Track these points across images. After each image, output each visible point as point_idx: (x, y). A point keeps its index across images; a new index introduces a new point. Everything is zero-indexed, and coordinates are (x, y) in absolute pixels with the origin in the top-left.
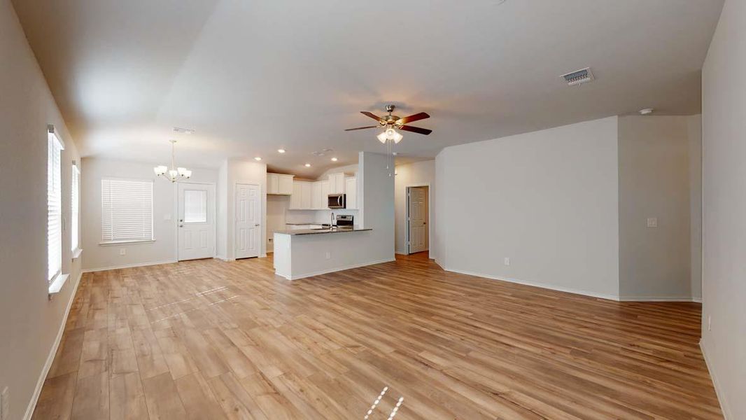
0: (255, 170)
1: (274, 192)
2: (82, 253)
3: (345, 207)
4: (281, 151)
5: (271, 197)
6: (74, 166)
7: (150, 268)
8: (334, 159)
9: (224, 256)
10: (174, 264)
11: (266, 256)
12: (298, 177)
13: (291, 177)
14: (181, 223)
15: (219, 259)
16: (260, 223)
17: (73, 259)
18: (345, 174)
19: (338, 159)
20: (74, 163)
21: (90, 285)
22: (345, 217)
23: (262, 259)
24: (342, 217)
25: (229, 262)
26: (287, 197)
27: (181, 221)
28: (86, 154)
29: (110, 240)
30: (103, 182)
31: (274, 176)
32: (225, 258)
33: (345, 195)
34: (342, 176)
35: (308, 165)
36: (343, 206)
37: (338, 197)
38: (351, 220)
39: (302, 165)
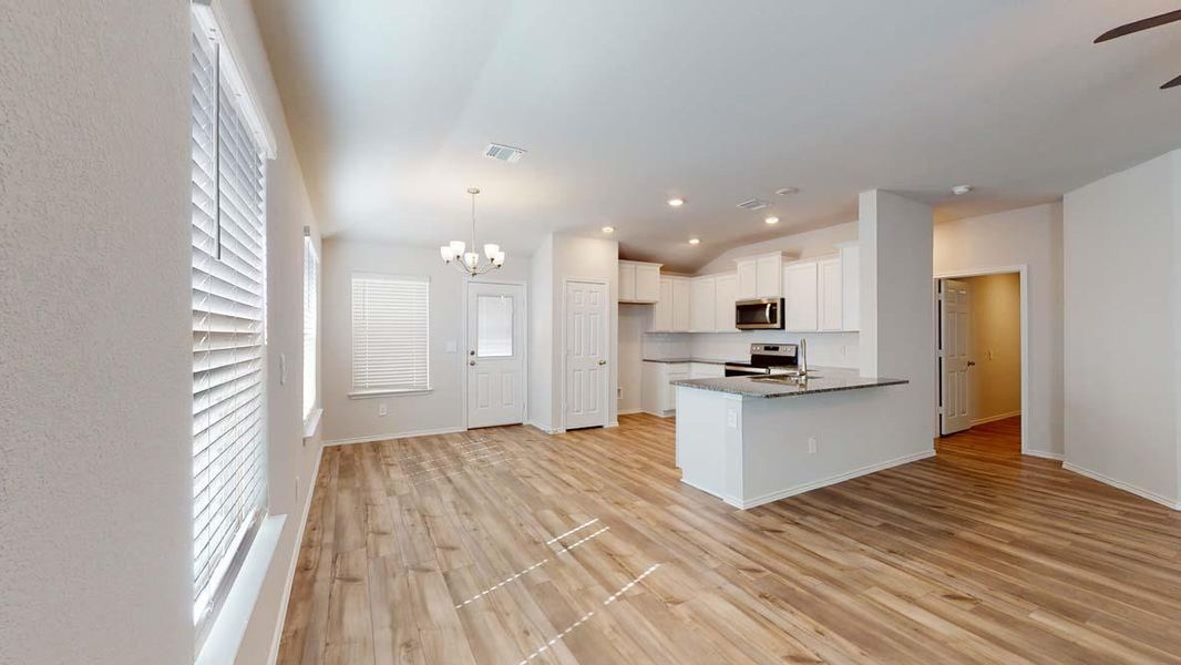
0: (598, 254)
1: (628, 298)
2: (323, 415)
3: (783, 327)
4: (676, 203)
5: (625, 307)
6: (307, 238)
7: (424, 440)
8: (772, 221)
9: (546, 424)
10: (461, 433)
11: (616, 424)
12: (668, 269)
13: (657, 267)
14: (471, 358)
15: (534, 428)
16: (606, 359)
17: (304, 440)
18: (784, 254)
19: (781, 220)
20: (307, 231)
21: (335, 481)
22: (776, 349)
23: (611, 430)
24: (767, 348)
25: (555, 436)
26: (647, 307)
27: (473, 353)
28: (331, 230)
29: (364, 387)
30: (357, 282)
31: (629, 265)
32: (550, 429)
33: (783, 300)
34: (776, 258)
35: (695, 241)
36: (778, 325)
37: (766, 305)
38: (793, 355)
39: (686, 240)
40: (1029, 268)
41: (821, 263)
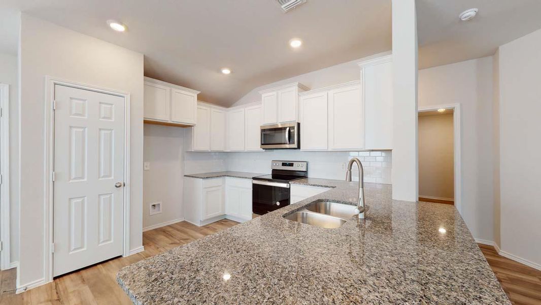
3: (299, 147)
5: (151, 126)
13: (194, 94)
22: (291, 165)
24: (284, 164)
31: (157, 84)
33: (299, 124)
34: (293, 90)
35: (226, 71)
36: (295, 146)
37: (285, 128)
38: (305, 170)
39: (219, 70)
40: (461, 105)
41: (331, 93)
